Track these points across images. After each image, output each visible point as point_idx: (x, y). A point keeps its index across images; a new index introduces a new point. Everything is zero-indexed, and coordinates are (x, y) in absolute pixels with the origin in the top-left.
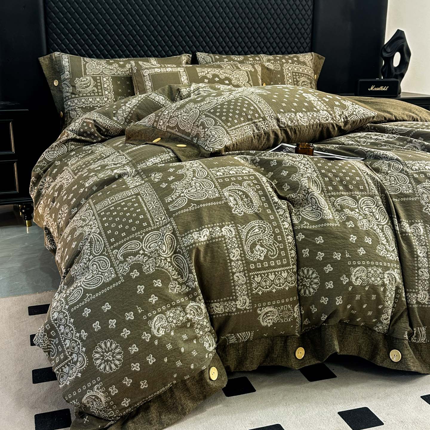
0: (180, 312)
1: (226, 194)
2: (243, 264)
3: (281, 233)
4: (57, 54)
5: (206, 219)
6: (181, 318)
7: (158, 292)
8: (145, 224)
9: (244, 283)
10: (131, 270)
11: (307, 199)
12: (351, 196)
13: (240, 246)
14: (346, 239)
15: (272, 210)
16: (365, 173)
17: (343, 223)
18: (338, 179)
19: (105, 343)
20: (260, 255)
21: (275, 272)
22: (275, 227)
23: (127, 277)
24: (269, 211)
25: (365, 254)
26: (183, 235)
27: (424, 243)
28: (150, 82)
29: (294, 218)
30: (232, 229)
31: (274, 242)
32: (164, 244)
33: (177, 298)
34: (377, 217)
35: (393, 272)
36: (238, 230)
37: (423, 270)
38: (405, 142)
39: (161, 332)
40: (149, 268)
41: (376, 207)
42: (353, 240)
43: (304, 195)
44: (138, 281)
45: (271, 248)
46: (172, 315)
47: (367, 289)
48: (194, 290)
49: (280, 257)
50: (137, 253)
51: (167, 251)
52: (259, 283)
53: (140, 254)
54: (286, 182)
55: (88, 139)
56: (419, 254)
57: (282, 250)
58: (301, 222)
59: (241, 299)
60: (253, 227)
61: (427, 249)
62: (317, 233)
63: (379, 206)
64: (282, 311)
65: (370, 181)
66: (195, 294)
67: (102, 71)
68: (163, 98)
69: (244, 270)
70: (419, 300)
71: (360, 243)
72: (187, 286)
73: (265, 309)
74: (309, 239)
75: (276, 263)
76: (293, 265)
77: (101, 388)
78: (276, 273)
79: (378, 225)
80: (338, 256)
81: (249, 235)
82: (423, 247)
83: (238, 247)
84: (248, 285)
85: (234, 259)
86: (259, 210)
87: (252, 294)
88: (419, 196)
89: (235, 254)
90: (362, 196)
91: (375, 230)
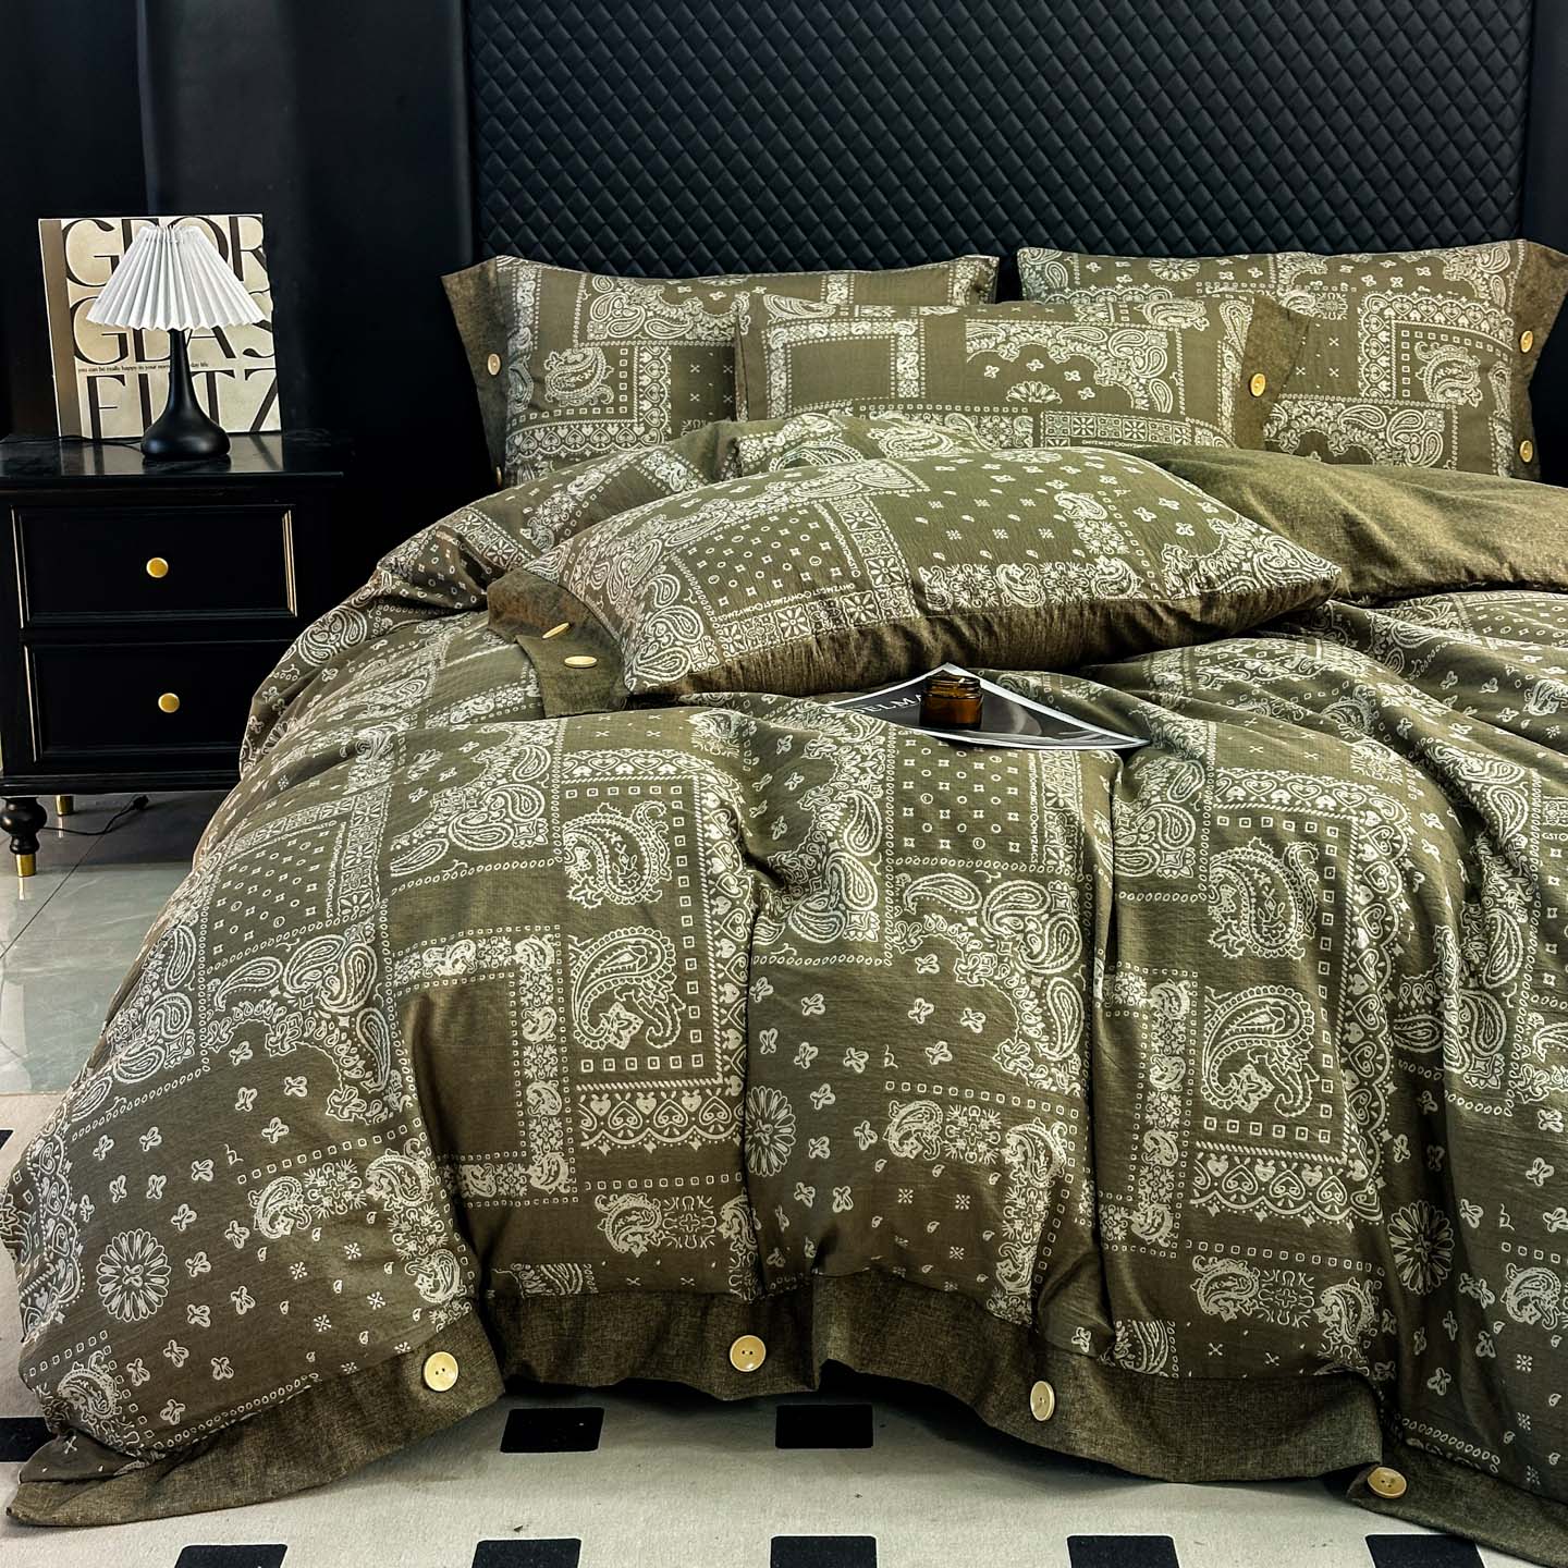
0: (350, 1177)
1: (569, 838)
2: (559, 1055)
3: (701, 975)
4: (503, 262)
5: (478, 911)
6: (348, 1195)
7: (293, 1112)
8: (310, 912)
9: (555, 1113)
10: (235, 1044)
11: (822, 873)
12: (968, 873)
13: (561, 999)
14: (900, 1008)
15: (698, 901)
16: (1048, 799)
17: (905, 962)
18: (944, 814)
19: (131, 1237)
20: (618, 1035)
21: (657, 1091)
22: (688, 953)
23: (221, 1061)
24: (685, 902)
25: (950, 1063)
26: (400, 954)
27: (1182, 1048)
28: (783, 375)
29: (761, 931)
30: (548, 949)
31: (672, 1000)
32: (339, 975)
33: (346, 1135)
34: (1036, 948)
35: (1042, 1131)
36: (565, 951)
37: (1158, 1134)
38: (1335, 692)
39: (280, 1227)
40: (282, 1042)
41: (1046, 916)
42: (918, 1015)
43: (816, 857)
44: (246, 1074)
45: (659, 1017)
46: (321, 1182)
47: (936, 1172)
48: (402, 1117)
49: (683, 1048)
50: (265, 994)
51: (342, 996)
52: (605, 1118)
53: (268, 997)
54: (782, 813)
55: (438, 597)
56: (1153, 1081)
57: (694, 1025)
58: (777, 946)
59: (545, 1161)
60: (616, 948)
61: (1188, 1067)
62: (810, 982)
63: (1056, 913)
64: (677, 1213)
65: (1055, 828)
66: (403, 1129)
67: (642, 328)
68: (683, 470)
69: (560, 1076)
70: (1136, 1230)
71: (944, 1025)
72: (386, 1104)
73: (620, 1200)
74: (785, 1001)
75: (664, 1064)
76: (726, 1075)
77: (106, 1362)
78: (663, 1094)
79: (1028, 975)
80: (857, 1061)
81: (598, 970)
82: (1174, 1059)
83: (554, 1004)
84: (569, 1121)
85: (531, 1038)
86: (653, 897)
87: (579, 1151)
88: (1208, 892)
89: (539, 1025)
90: (1007, 876)
91: (1009, 991)
